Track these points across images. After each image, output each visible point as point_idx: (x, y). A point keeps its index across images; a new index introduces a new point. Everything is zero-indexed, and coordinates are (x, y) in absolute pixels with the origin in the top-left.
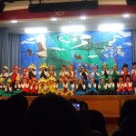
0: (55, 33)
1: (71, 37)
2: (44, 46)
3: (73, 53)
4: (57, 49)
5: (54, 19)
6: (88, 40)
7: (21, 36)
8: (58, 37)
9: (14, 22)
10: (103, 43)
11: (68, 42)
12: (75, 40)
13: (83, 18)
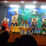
0: (22, 8)
1: (29, 10)
2: (17, 13)
3: (29, 17)
5: (22, 2)
6: (36, 12)
7: (8, 8)
8: (23, 10)
9: (6, 2)
10: (42, 14)
11: (28, 12)
12: (31, 11)
13: (35, 2)
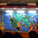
1: (20, 14)
4: (16, 17)
6: (25, 15)
7: (5, 13)
8: (16, 14)
9: (3, 8)
11: (19, 16)
12: (21, 15)
13: (24, 9)
